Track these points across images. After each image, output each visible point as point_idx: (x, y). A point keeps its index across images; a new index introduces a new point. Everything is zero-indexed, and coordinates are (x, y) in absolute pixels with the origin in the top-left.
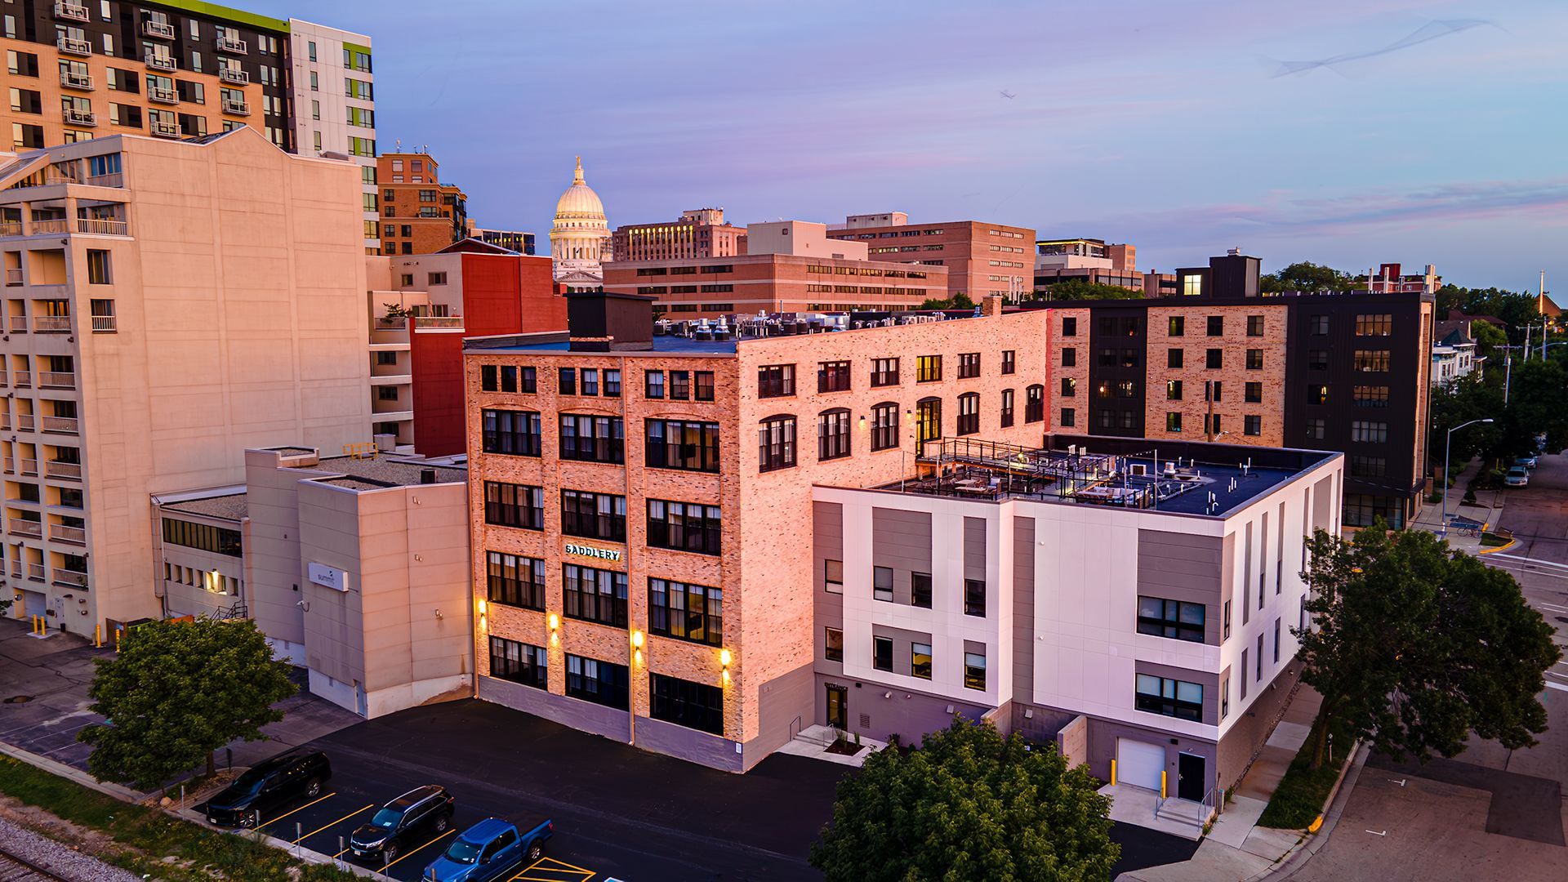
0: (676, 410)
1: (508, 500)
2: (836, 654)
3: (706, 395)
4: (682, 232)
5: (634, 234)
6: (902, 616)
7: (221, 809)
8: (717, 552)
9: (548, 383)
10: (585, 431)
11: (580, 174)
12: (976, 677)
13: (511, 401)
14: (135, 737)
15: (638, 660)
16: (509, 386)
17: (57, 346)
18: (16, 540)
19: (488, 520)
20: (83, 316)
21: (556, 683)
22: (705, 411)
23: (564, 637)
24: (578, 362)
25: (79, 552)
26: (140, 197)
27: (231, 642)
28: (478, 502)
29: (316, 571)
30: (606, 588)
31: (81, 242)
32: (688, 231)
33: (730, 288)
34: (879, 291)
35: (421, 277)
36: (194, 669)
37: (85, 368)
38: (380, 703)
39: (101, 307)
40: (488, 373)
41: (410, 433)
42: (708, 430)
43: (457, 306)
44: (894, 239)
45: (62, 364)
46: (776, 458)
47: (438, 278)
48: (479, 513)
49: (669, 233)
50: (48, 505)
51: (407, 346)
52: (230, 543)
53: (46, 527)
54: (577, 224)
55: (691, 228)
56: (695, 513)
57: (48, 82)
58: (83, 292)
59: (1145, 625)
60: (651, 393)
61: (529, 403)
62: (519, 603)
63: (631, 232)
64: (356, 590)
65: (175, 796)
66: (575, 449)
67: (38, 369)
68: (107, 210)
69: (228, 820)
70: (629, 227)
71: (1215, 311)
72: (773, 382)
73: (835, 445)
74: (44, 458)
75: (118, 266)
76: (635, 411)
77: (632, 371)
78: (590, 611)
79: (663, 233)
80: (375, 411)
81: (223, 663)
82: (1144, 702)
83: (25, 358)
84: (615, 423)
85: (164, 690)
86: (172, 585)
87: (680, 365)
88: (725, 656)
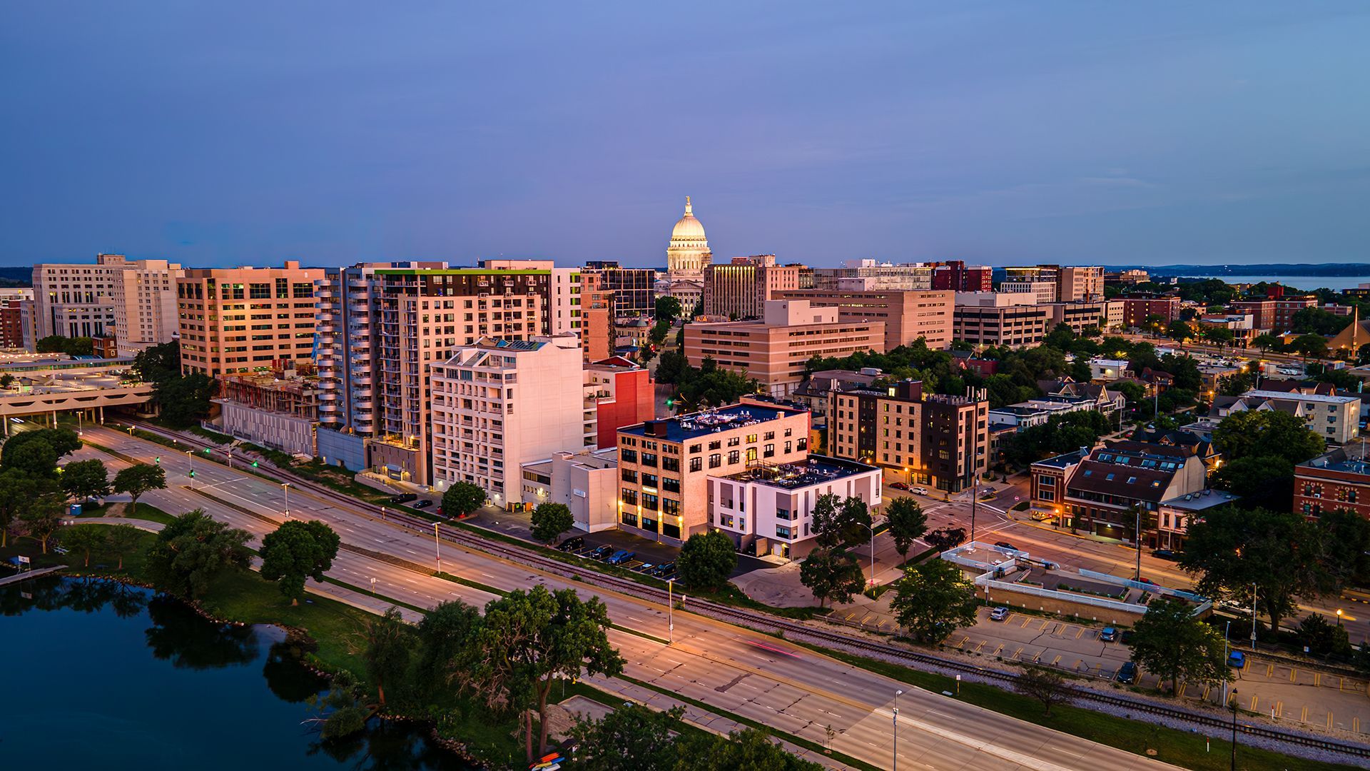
0: (670, 455)
1: (628, 474)
2: (712, 521)
3: (676, 452)
4: (747, 270)
5: (717, 271)
6: (727, 511)
7: (563, 546)
8: (679, 492)
9: (639, 444)
10: (648, 457)
11: (689, 209)
12: (742, 527)
13: (630, 447)
14: (544, 529)
15: (660, 520)
16: (629, 443)
17: (497, 417)
18: (479, 476)
19: (623, 479)
20: (505, 408)
21: (640, 525)
22: (676, 457)
23: (642, 513)
24: (647, 440)
25: (501, 481)
26: (521, 371)
27: (562, 509)
28: (620, 474)
29: (576, 491)
30: (653, 500)
31: (506, 387)
32: (751, 271)
33: (747, 345)
34: (836, 341)
35: (600, 380)
36: (555, 514)
37: (505, 425)
38: (593, 529)
39: (510, 406)
40: (624, 439)
41: (596, 440)
42: (677, 461)
43: (613, 392)
44: (860, 299)
45: (498, 423)
46: (695, 467)
47: (607, 381)
48: (620, 477)
49: (740, 271)
50: (490, 465)
51: (596, 409)
52: (545, 480)
53: (490, 472)
54: (686, 245)
55: (753, 268)
56: (674, 482)
57: (475, 311)
58: (506, 402)
59: (778, 516)
60: (664, 450)
61: (634, 449)
62: (630, 503)
63: (715, 268)
64: (588, 497)
65: (551, 544)
66: (646, 462)
67: (489, 423)
68: (510, 378)
69: (564, 549)
70: (715, 265)
71: (899, 403)
72: (694, 449)
73: (714, 464)
74: (490, 450)
75: (514, 393)
76: (660, 455)
77: (660, 444)
78: (649, 506)
79: (736, 271)
80: (585, 433)
81: (561, 513)
82: (778, 534)
83: (485, 420)
84: (655, 457)
85: (549, 519)
86: (526, 492)
87: (671, 444)
88: (680, 519)
